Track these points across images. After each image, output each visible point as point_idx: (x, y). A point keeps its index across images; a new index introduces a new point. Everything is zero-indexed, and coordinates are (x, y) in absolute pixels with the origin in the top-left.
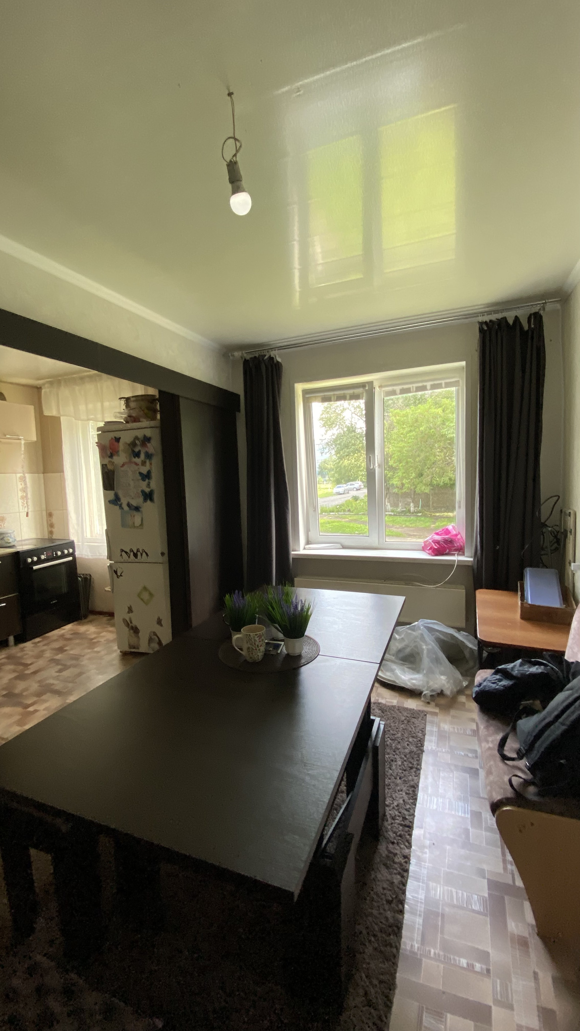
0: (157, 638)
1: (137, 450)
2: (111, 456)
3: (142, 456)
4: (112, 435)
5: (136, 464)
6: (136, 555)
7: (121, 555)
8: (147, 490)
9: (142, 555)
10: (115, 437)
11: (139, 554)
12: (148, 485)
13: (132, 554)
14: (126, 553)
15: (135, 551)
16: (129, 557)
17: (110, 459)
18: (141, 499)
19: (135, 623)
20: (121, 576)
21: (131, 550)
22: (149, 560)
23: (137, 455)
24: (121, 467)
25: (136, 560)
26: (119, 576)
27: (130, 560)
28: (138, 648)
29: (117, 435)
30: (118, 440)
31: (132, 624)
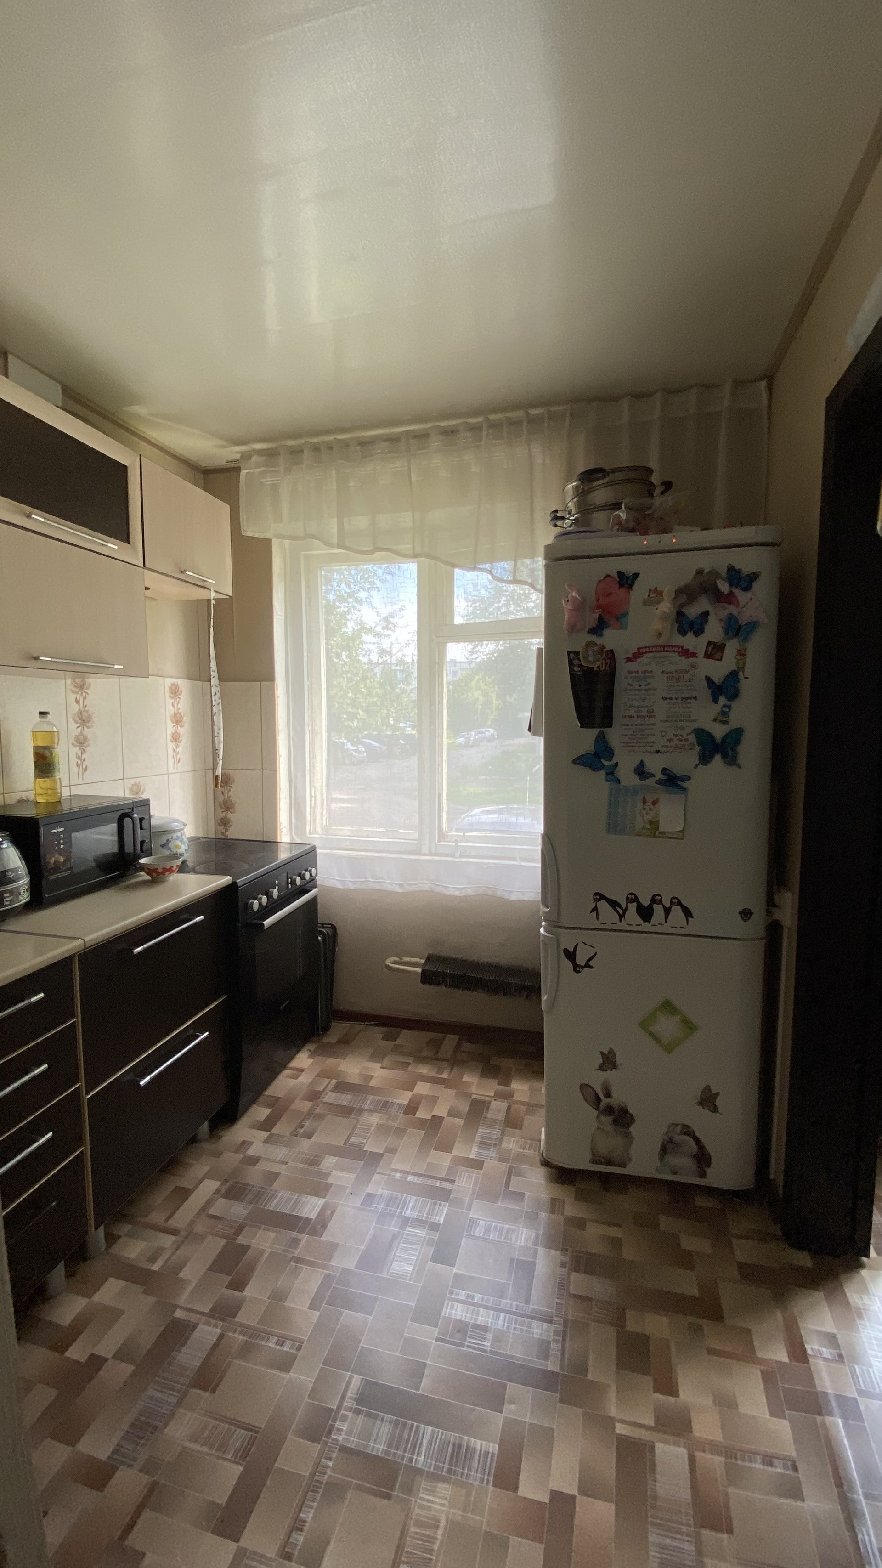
0: (693, 1144)
1: (693, 611)
2: (598, 629)
3: (714, 631)
4: (613, 566)
5: (686, 653)
6: (646, 913)
7: (595, 909)
8: (719, 731)
9: (667, 911)
10: (620, 573)
11: (658, 910)
12: (723, 717)
13: (633, 907)
14: (614, 904)
15: (646, 903)
16: (621, 917)
17: (593, 638)
18: (693, 756)
19: (618, 1098)
20: (588, 965)
21: (633, 899)
22: (694, 926)
23: (697, 627)
24: (629, 660)
25: (646, 926)
26: (582, 967)
27: (623, 925)
28: (624, 1165)
29: (628, 566)
30: (626, 581)
31: (608, 1100)
